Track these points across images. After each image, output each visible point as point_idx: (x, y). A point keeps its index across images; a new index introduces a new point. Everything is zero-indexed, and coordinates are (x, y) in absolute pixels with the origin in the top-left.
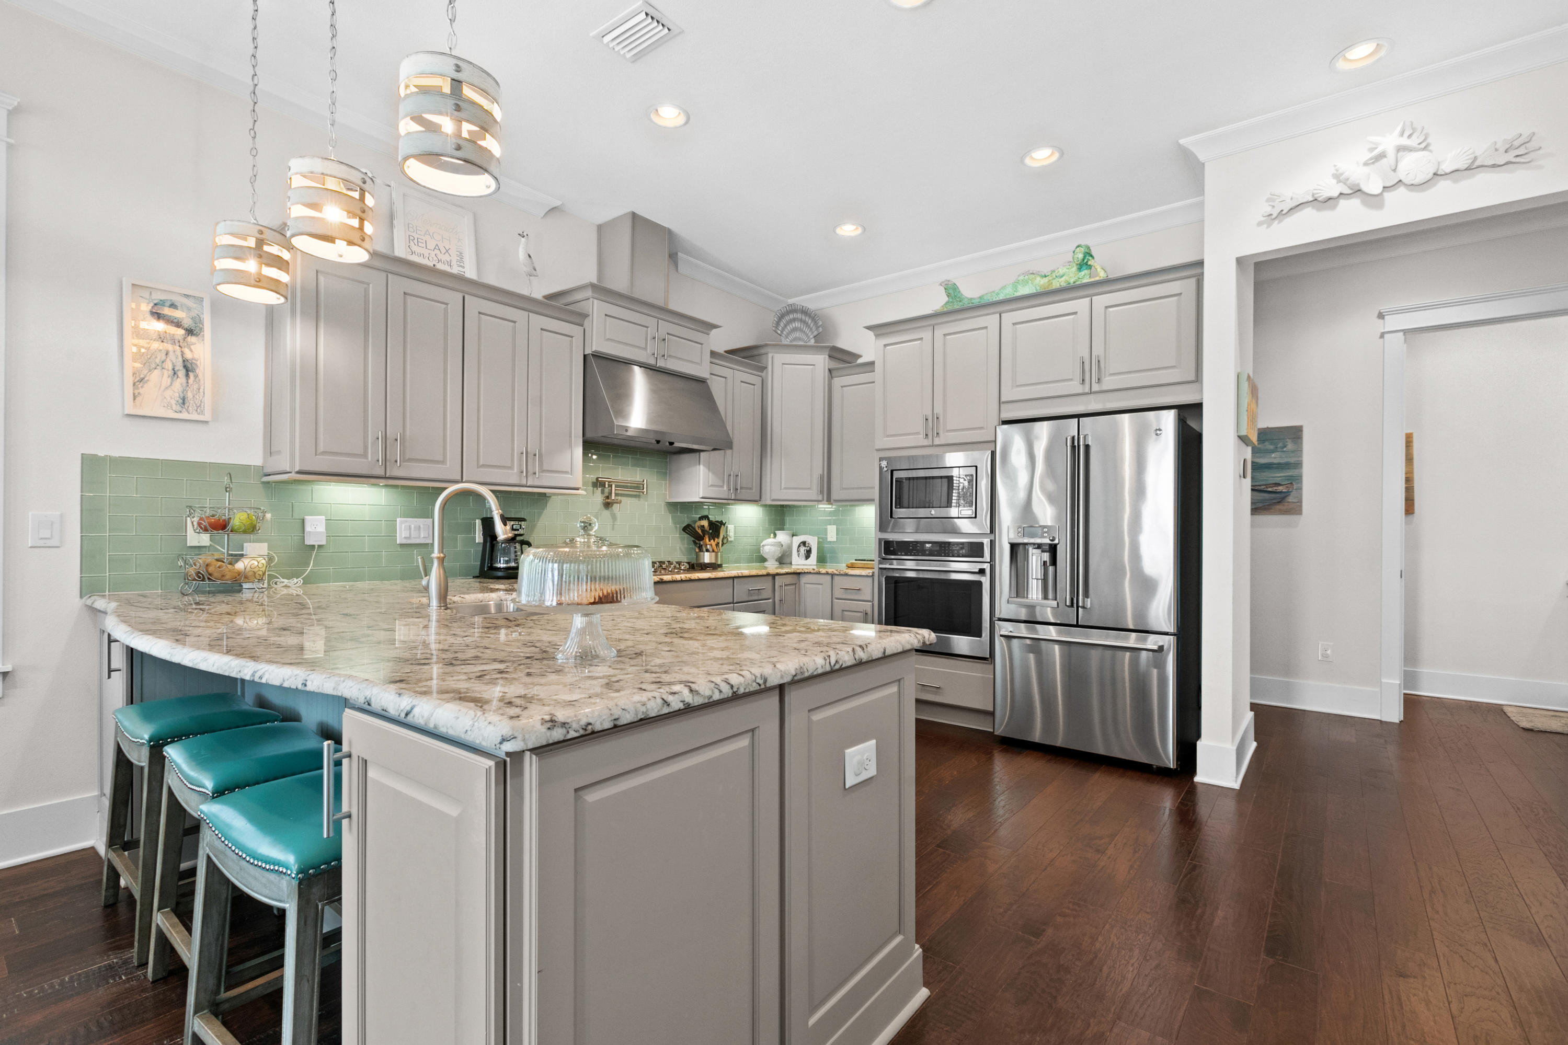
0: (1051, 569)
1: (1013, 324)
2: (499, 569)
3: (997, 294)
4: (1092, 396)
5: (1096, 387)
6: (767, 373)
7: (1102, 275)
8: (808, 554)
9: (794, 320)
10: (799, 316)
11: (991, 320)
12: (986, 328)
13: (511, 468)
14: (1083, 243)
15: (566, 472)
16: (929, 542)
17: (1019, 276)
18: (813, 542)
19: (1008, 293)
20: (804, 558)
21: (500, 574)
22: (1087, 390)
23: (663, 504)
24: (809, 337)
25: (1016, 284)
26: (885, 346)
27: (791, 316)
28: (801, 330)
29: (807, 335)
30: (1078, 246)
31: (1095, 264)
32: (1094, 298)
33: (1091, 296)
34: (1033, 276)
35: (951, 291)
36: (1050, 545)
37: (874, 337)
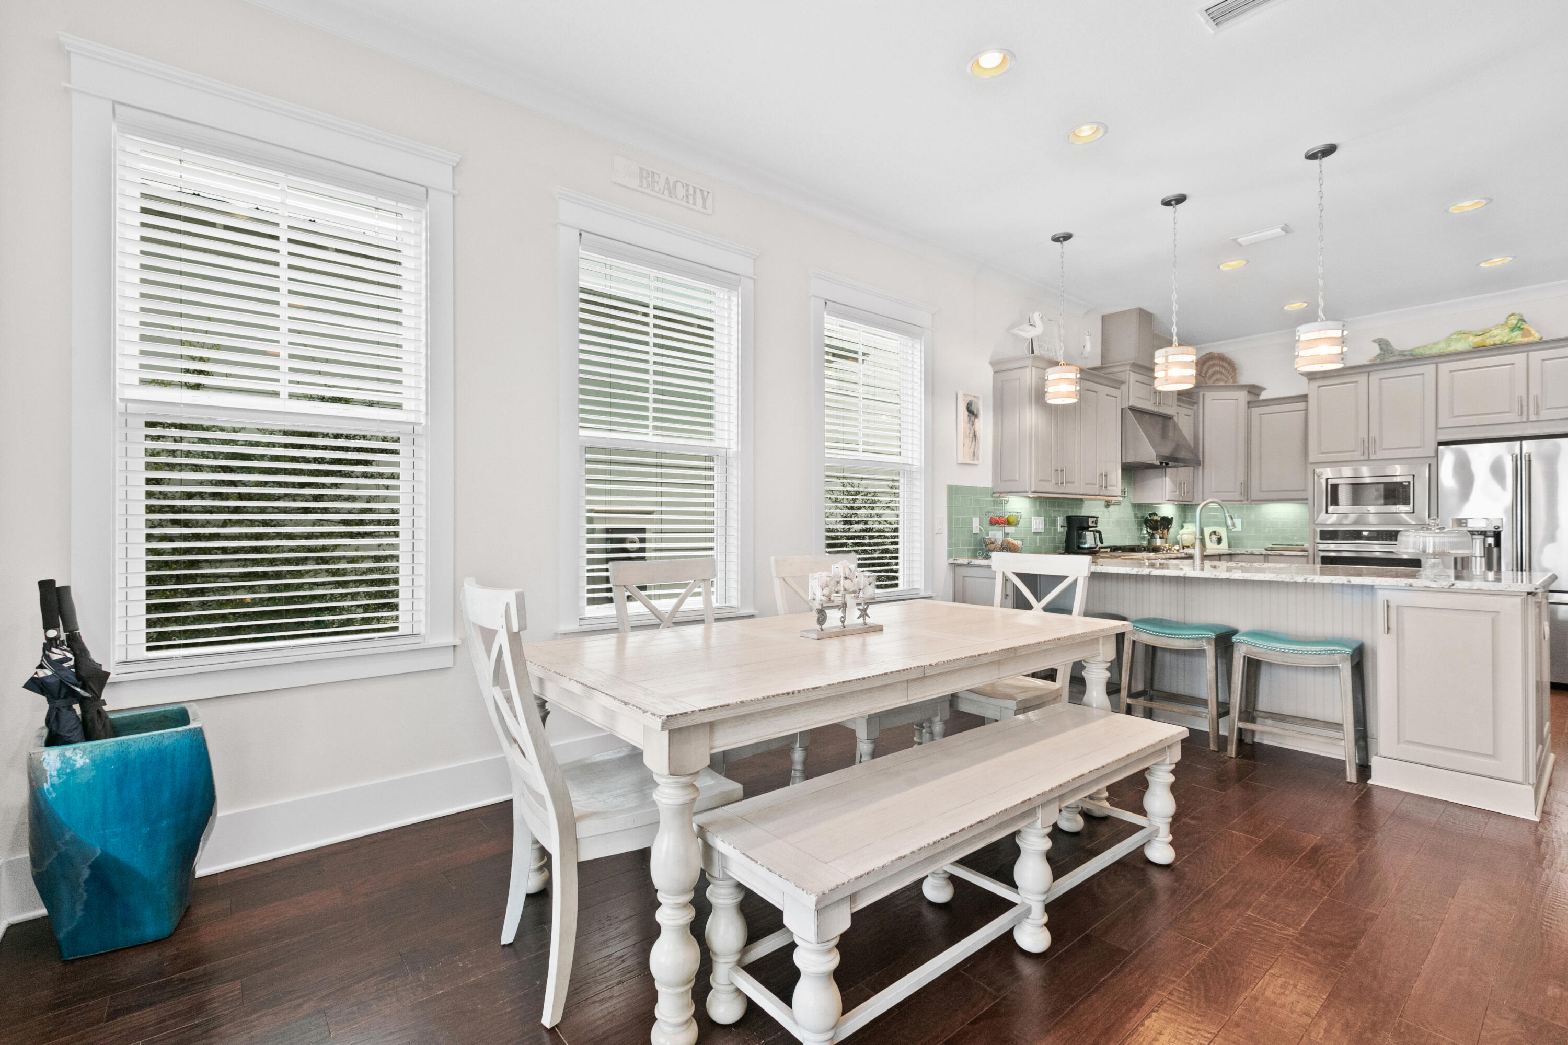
0: (1495, 550)
1: (1451, 371)
2: (1084, 548)
3: (1431, 349)
4: (1529, 424)
5: (1533, 418)
6: (1198, 406)
7: (1536, 336)
8: (1219, 541)
9: (1213, 365)
10: (1217, 362)
11: (1429, 369)
12: (1423, 374)
13: (1095, 484)
14: (1517, 312)
15: (1113, 486)
16: (1367, 531)
17: (1452, 335)
18: (1222, 532)
19: (1442, 348)
20: (1216, 544)
21: (1086, 551)
22: (1524, 419)
23: (1130, 505)
24: (1227, 378)
25: (1449, 340)
26: (1319, 387)
27: (1211, 363)
28: (1221, 373)
29: (1226, 376)
30: (1512, 315)
31: (1529, 328)
32: (1531, 354)
33: (1528, 351)
34: (1466, 336)
35: (1384, 346)
36: (1495, 532)
37: (1307, 381)
